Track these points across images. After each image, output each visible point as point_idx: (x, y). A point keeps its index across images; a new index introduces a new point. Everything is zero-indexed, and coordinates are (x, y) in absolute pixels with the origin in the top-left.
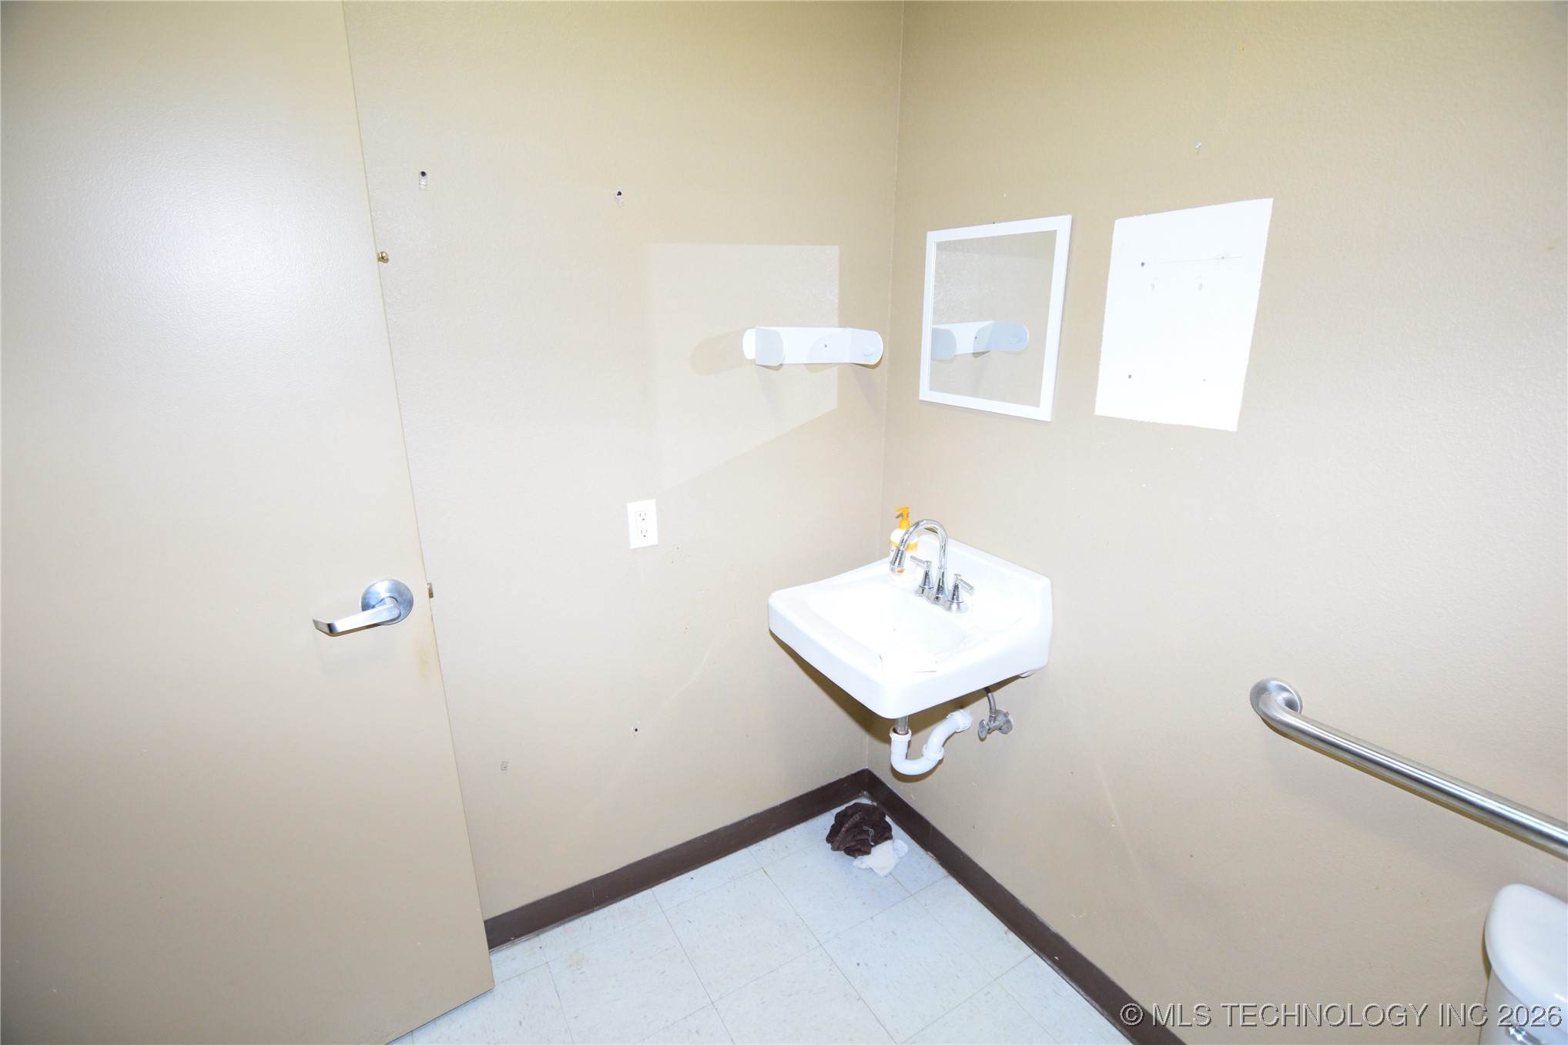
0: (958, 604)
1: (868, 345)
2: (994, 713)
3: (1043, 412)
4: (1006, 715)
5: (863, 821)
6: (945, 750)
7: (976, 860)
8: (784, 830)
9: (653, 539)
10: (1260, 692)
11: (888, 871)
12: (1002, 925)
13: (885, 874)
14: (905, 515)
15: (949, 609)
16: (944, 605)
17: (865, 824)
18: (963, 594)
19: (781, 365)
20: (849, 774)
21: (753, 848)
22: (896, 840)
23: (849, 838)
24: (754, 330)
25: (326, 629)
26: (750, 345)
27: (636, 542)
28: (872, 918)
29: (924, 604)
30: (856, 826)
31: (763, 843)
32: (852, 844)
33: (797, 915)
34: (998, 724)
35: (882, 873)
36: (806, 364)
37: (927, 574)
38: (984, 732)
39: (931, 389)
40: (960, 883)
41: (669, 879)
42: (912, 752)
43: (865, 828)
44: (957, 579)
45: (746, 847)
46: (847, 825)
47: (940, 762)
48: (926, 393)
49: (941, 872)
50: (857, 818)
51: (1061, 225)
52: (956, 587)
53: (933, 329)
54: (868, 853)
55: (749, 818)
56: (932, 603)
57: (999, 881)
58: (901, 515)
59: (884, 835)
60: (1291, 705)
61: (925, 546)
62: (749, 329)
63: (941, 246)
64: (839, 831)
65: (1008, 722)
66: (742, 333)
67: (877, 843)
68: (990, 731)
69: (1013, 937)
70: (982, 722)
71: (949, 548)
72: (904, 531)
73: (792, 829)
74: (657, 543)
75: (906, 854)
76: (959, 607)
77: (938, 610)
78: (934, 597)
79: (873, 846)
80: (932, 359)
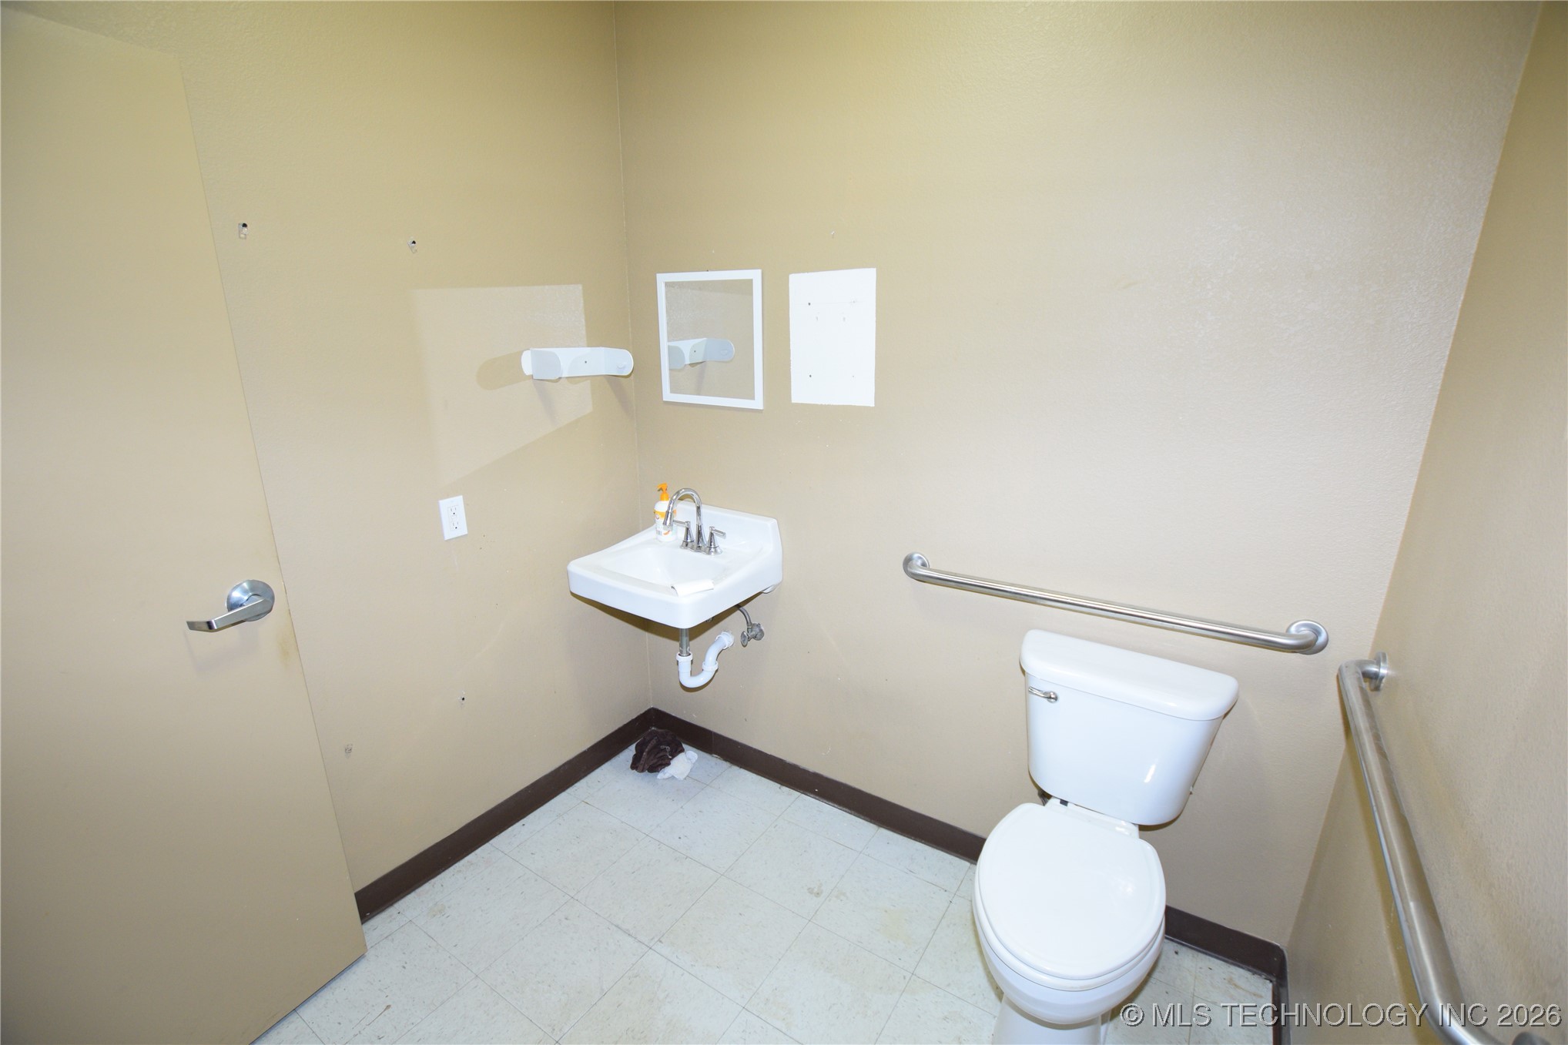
0: (715, 548)
1: (619, 361)
2: (750, 625)
3: (757, 403)
4: (758, 625)
5: (659, 743)
6: (719, 663)
7: (750, 745)
8: (593, 770)
9: (463, 530)
10: (908, 561)
11: (686, 775)
12: (776, 784)
13: (684, 777)
14: (664, 490)
15: (709, 553)
16: (705, 551)
17: (662, 745)
18: (717, 539)
19: (560, 378)
20: (639, 714)
21: (570, 790)
22: (688, 752)
23: (652, 757)
24: (529, 351)
25: (206, 627)
26: (527, 364)
27: (449, 533)
28: (682, 807)
29: (689, 553)
30: (655, 747)
31: (578, 785)
32: (655, 761)
33: (622, 822)
34: (753, 633)
35: (682, 777)
36: (567, 378)
37: (687, 529)
38: (745, 640)
39: (671, 392)
40: (741, 767)
41: (503, 831)
42: (696, 669)
43: (663, 747)
44: (712, 530)
45: (564, 790)
46: (647, 750)
47: (717, 671)
48: (668, 396)
49: (726, 764)
50: (654, 742)
51: (755, 275)
52: (712, 534)
53: (669, 347)
54: (669, 764)
55: (564, 765)
56: (695, 551)
57: (769, 753)
58: (661, 489)
59: (677, 750)
60: (924, 565)
61: (685, 511)
62: (525, 350)
63: (669, 285)
64: (641, 757)
65: (761, 630)
66: (521, 353)
67: (674, 757)
68: (749, 639)
69: (785, 789)
70: (743, 633)
71: (703, 510)
72: (668, 502)
73: (600, 768)
74: (466, 533)
75: (697, 761)
76: (716, 551)
77: (701, 556)
78: (695, 546)
79: (671, 759)
80: (670, 370)
